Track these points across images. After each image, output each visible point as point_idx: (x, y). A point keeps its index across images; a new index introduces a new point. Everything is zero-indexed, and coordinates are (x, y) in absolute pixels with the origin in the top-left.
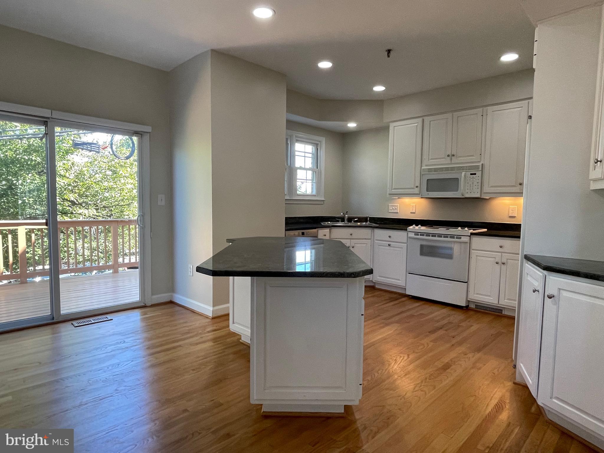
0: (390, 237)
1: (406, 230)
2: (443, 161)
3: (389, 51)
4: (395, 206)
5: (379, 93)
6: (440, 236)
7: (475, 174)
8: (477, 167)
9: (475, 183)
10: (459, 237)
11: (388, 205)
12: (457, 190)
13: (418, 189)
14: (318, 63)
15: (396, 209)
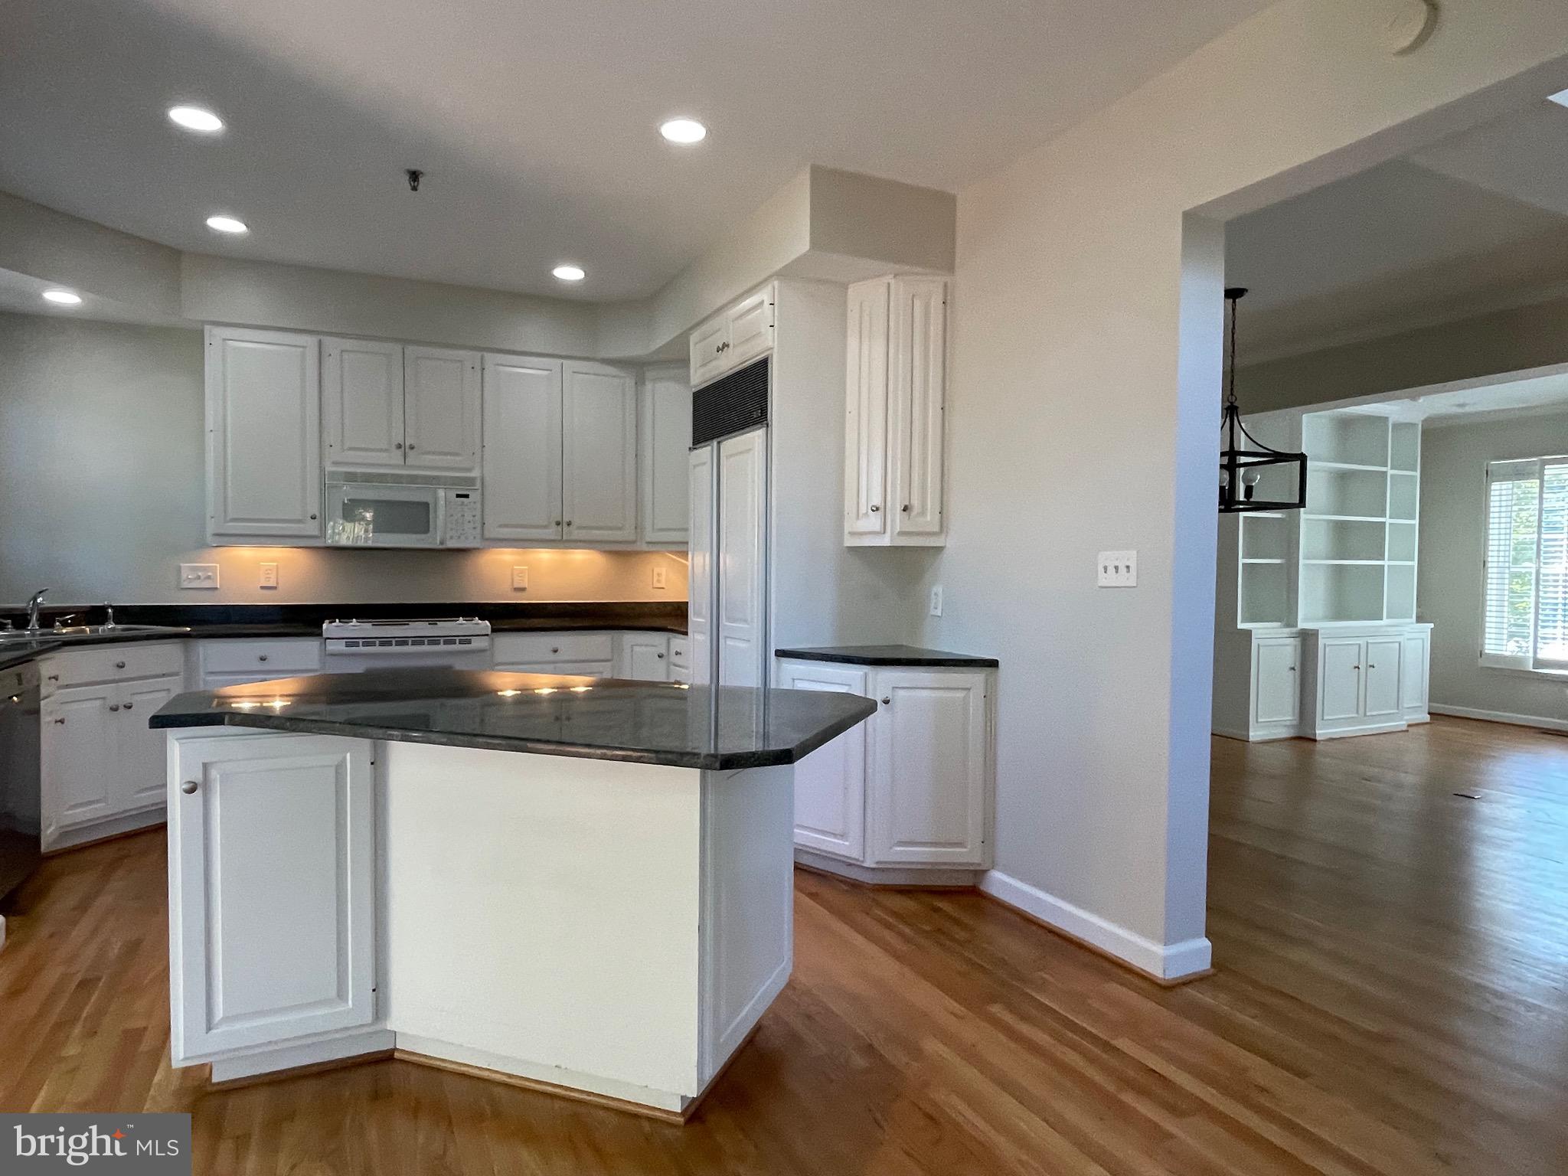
0: (263, 659)
1: (320, 635)
2: (383, 458)
3: (414, 176)
4: (205, 569)
5: (220, 237)
6: (418, 641)
7: (467, 496)
8: (471, 481)
9: (468, 517)
10: (466, 640)
11: (180, 567)
12: (426, 531)
13: (316, 523)
14: (173, 105)
15: (209, 577)
